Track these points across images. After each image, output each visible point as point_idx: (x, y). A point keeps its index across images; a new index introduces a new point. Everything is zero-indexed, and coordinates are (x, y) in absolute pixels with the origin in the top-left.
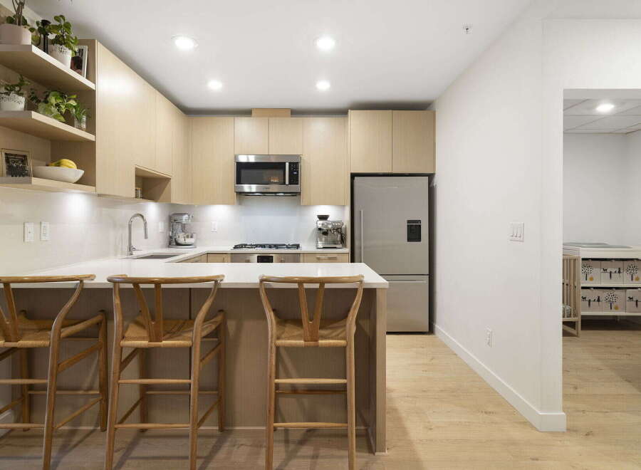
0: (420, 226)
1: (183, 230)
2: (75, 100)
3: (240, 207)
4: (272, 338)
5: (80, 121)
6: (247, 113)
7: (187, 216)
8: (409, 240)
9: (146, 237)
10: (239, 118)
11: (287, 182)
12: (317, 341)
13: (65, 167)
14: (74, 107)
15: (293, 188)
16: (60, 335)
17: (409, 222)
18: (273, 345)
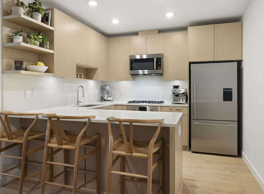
0: (232, 92)
1: (108, 93)
2: (42, 35)
3: (134, 82)
4: (110, 149)
5: (46, 44)
6: (136, 34)
7: (108, 86)
8: (224, 100)
9: (83, 97)
10: (132, 37)
11: (155, 68)
12: (132, 153)
13: (39, 66)
14: (41, 39)
15: (159, 71)
16: (27, 139)
17: (224, 89)
18: (111, 153)
